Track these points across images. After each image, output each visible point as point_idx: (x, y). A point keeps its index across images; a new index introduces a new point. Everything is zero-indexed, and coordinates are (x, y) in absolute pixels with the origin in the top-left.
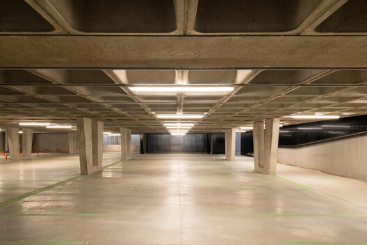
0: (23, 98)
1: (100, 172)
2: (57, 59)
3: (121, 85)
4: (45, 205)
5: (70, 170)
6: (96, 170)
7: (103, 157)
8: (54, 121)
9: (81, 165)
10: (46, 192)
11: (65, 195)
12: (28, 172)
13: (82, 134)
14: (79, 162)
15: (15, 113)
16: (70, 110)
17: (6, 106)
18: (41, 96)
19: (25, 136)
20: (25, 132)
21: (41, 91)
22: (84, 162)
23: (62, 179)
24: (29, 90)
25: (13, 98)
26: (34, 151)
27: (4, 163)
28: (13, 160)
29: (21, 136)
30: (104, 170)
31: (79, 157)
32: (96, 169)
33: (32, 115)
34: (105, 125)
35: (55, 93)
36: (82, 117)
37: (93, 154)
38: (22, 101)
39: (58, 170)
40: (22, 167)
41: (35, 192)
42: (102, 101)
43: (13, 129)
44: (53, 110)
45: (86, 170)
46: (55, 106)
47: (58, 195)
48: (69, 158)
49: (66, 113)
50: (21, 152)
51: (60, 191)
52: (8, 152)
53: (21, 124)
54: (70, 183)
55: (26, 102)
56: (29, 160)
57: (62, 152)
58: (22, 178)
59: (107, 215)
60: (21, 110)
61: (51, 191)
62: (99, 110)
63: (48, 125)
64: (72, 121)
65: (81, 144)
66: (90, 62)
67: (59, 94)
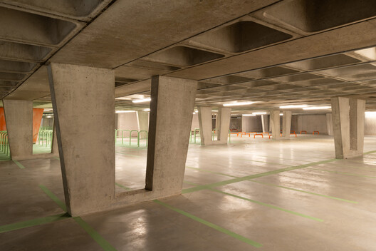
0: (280, 87)
1: (361, 158)
2: (299, 54)
3: (370, 62)
4: (295, 181)
5: (325, 152)
6: (354, 156)
7: (365, 141)
8: (310, 102)
9: (336, 148)
10: (297, 170)
11: (315, 175)
12: (287, 151)
13: (337, 115)
14: (334, 145)
15: (275, 98)
16: (322, 91)
17: (268, 94)
18: (293, 83)
19: (285, 118)
20: (285, 114)
21: (292, 79)
22: (339, 145)
23: (316, 161)
24: (283, 80)
25: (272, 87)
26: (292, 131)
27: (268, 142)
28: (275, 140)
29: (281, 118)
30: (366, 156)
31: (333, 140)
32: (354, 154)
33: (288, 99)
34: (366, 103)
35: (304, 79)
36: (337, 97)
37: (351, 137)
38: (279, 89)
39: (312, 152)
40: (281, 146)
41: (289, 169)
42: (354, 79)
43: (275, 112)
44: (306, 93)
45: (342, 154)
46: (308, 89)
47: (309, 175)
48: (325, 140)
49: (319, 95)
50: (281, 133)
51: (310, 171)
52: (271, 132)
53: (282, 107)
54: (322, 165)
55: (282, 89)
56: (288, 140)
57: (320, 133)
58: (281, 156)
59: (356, 203)
60: (279, 96)
61: (302, 170)
62: (355, 88)
63: (305, 107)
64: (328, 102)
65: (336, 125)
66: (328, 50)
67: (308, 79)
